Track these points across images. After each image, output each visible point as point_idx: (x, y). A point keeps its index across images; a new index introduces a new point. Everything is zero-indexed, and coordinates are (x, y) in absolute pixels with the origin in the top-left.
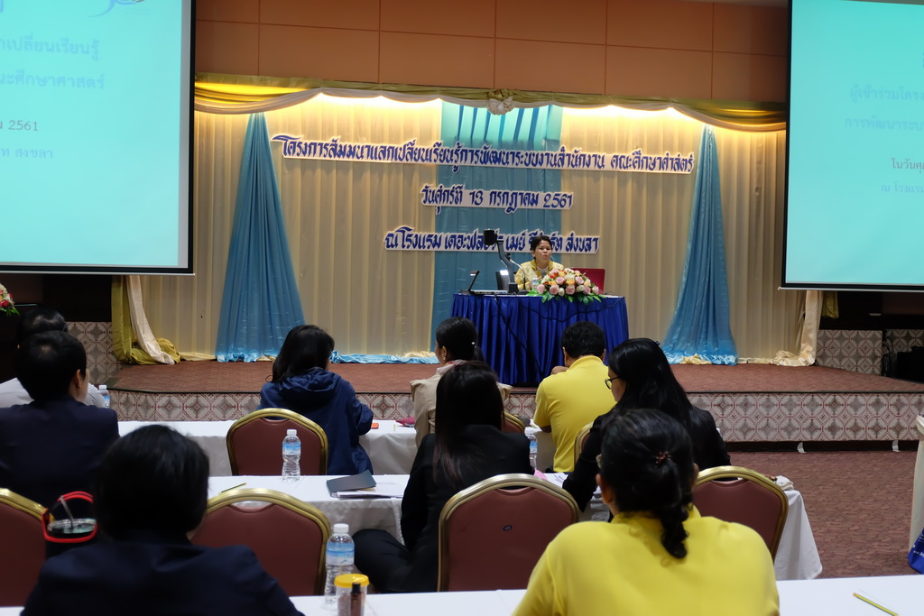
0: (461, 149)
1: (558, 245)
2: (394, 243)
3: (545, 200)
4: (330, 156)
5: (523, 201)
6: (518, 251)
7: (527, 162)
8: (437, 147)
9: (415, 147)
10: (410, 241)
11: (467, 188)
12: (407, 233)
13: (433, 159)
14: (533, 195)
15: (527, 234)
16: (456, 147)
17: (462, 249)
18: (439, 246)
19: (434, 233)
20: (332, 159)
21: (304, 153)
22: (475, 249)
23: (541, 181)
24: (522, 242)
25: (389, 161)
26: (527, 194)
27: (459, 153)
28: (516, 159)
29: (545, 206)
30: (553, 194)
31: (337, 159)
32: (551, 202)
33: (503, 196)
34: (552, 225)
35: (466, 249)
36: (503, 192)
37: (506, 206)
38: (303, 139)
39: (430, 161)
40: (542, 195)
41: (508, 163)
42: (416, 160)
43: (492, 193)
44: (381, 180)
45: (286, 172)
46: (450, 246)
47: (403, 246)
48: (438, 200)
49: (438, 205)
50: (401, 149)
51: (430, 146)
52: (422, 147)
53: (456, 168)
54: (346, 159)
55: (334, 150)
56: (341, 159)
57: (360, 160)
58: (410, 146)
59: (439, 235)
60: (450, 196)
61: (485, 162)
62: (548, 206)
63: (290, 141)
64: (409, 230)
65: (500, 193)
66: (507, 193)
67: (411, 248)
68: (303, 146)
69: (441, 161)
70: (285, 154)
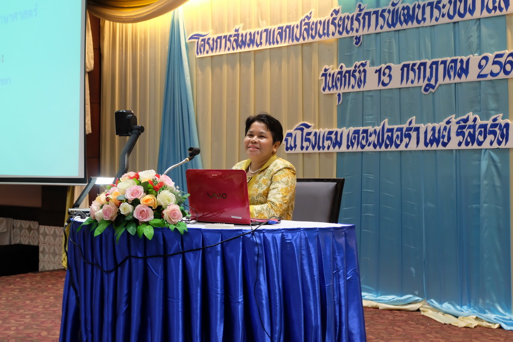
0: (363, 12)
1: (502, 136)
2: (293, 145)
3: (480, 66)
4: (233, 49)
5: (447, 72)
6: (440, 147)
7: (451, 13)
8: (334, 16)
9: (311, 21)
10: (308, 140)
11: (372, 64)
12: (306, 130)
13: (330, 33)
14: (462, 61)
15: (454, 121)
16: (357, 11)
17: (367, 149)
18: (340, 144)
19: (335, 129)
20: (235, 51)
21: (212, 50)
22: (383, 148)
23: (474, 39)
24: (446, 134)
25: (286, 44)
26: (453, 61)
27: (360, 18)
28: (436, 12)
29: (479, 76)
30: (491, 56)
31: (239, 50)
32: (489, 68)
33: (419, 68)
34: (492, 105)
35: (371, 148)
36: (418, 62)
37: (423, 83)
38: (211, 35)
39: (328, 35)
40: (475, 59)
41: (424, 19)
42: (313, 37)
43: (404, 66)
44: (280, 67)
45: (200, 72)
46: (353, 144)
47: (302, 148)
48: (339, 85)
49: (338, 92)
50: (297, 27)
51: (328, 17)
52: (319, 19)
53: (358, 38)
54: (247, 49)
55: (236, 41)
56: (243, 50)
57: (260, 48)
58: (307, 21)
59: (340, 131)
60: (352, 79)
61: (394, 25)
62: (485, 76)
63: (201, 38)
64: (308, 127)
65: (414, 65)
66: (424, 64)
67: (310, 150)
68: (211, 42)
69: (340, 33)
70: (198, 53)
